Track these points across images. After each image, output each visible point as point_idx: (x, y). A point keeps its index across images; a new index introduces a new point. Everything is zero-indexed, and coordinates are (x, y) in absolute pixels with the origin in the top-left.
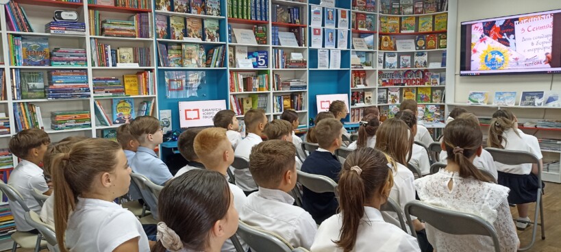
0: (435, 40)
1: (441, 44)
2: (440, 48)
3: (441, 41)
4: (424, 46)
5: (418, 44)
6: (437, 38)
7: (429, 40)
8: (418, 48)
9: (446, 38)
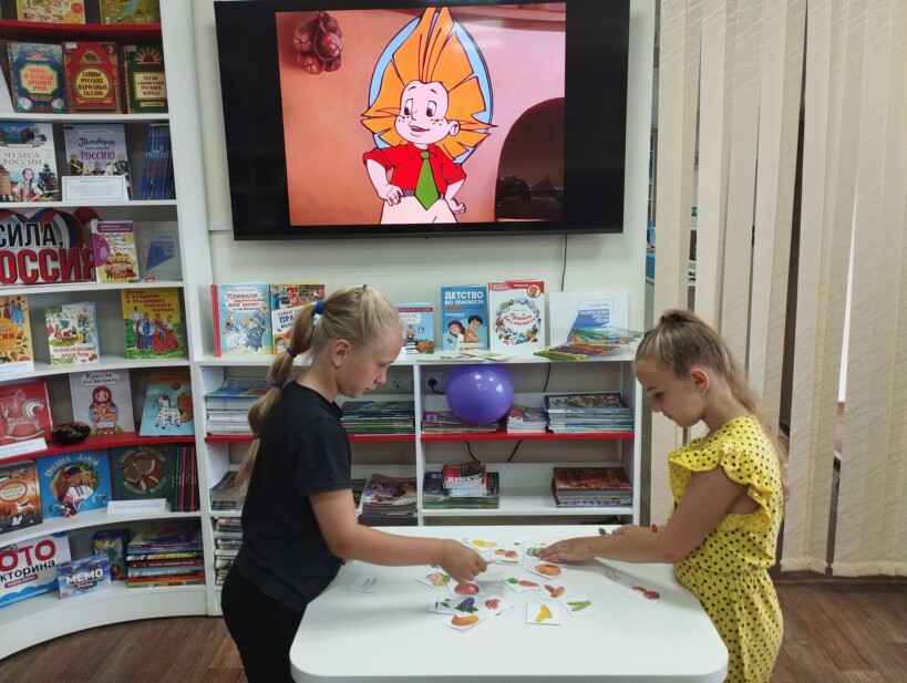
0: (107, 68)
1: (140, 94)
2: (137, 109)
3: (139, 77)
4: (56, 94)
5: (25, 84)
6: (114, 60)
7: (76, 68)
8: (26, 103)
9: (160, 68)
